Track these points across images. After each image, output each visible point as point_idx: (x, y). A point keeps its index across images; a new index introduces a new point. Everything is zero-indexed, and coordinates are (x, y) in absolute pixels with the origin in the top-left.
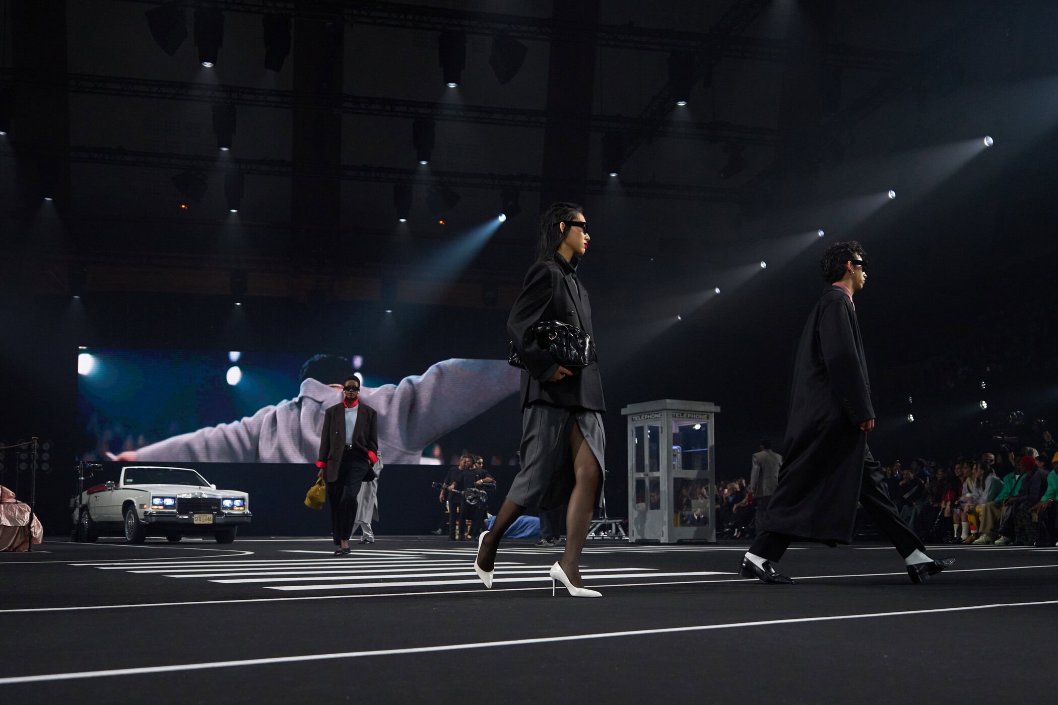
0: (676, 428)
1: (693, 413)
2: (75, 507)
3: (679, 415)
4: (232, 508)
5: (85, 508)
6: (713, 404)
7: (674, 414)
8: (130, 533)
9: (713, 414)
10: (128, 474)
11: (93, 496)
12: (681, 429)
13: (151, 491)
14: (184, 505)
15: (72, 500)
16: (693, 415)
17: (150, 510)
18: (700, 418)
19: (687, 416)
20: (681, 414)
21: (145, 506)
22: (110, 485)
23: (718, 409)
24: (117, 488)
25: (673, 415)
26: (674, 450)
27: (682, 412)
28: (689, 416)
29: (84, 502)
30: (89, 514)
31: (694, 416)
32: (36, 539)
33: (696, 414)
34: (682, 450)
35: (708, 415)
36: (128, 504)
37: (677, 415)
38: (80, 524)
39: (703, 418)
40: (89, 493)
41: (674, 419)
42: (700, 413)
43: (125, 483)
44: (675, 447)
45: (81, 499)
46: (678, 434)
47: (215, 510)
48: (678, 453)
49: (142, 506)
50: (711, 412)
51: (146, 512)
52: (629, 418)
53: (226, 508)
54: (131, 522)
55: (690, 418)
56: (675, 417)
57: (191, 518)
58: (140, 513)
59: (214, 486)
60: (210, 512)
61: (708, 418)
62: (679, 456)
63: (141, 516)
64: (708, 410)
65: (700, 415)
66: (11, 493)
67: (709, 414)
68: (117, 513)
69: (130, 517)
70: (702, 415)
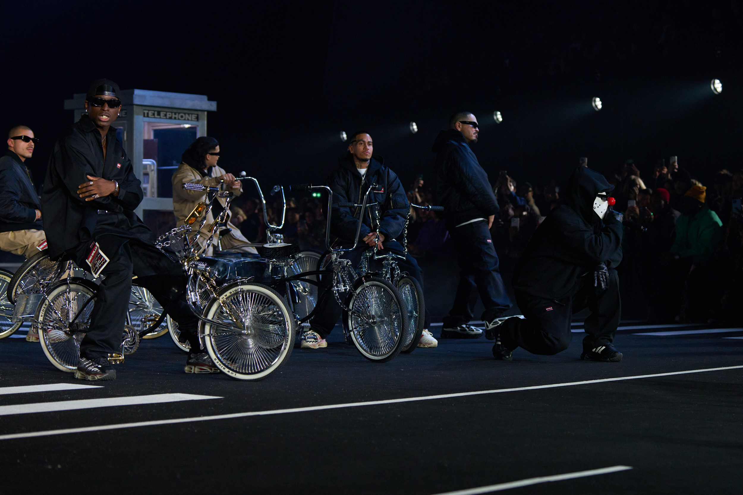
0: (149, 133)
1: (175, 111)
3: (154, 114)
6: (205, 98)
7: (146, 112)
9: (206, 113)
12: (158, 133)
16: (175, 114)
18: (185, 120)
19: (166, 115)
20: (156, 113)
23: (213, 106)
25: (144, 113)
26: (146, 166)
27: (159, 109)
28: (168, 116)
31: (177, 116)
33: (179, 113)
34: (159, 164)
35: (198, 115)
37: (150, 113)
39: (190, 118)
41: (146, 119)
42: (186, 111)
44: (146, 162)
46: (152, 140)
48: (152, 170)
50: (205, 111)
55: (171, 118)
56: (148, 116)
61: (197, 119)
62: (153, 176)
64: (198, 108)
65: (185, 114)
67: (200, 113)
70: (189, 114)
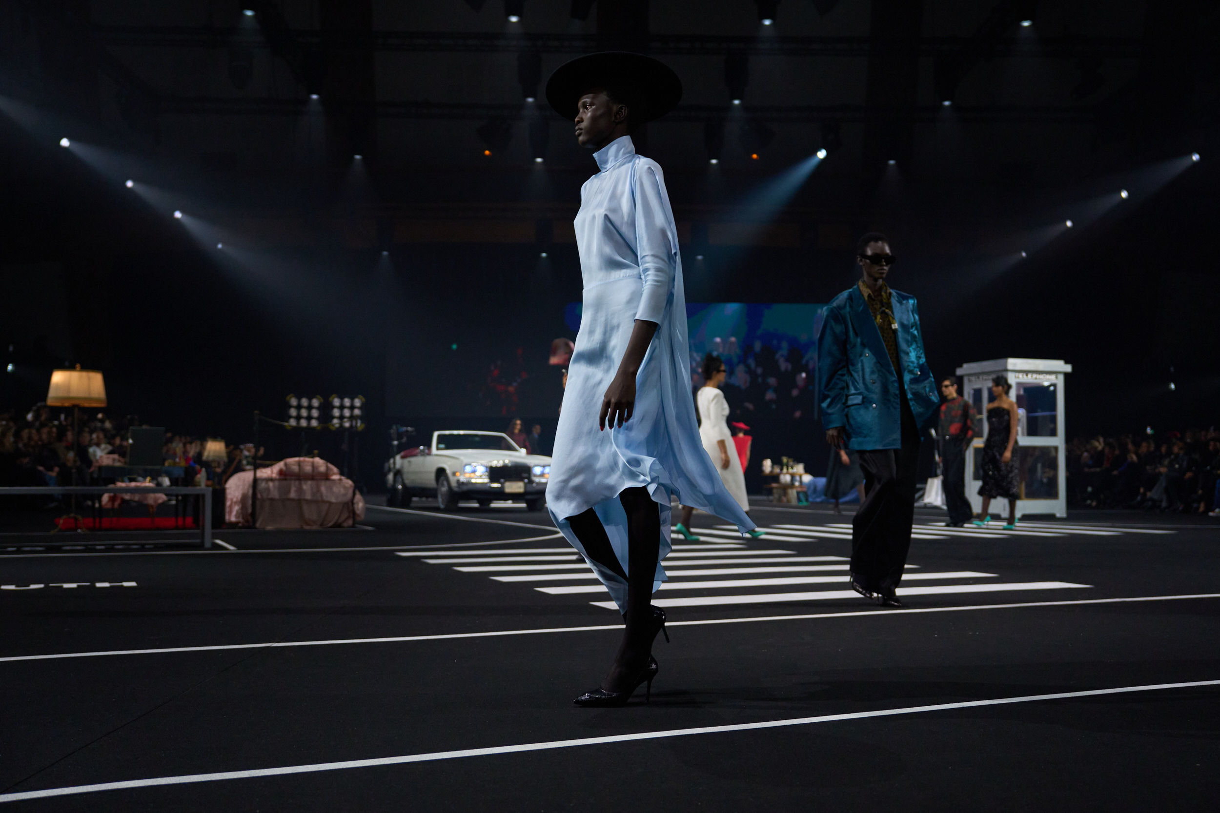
1: (1039, 373)
2: (390, 470)
4: (542, 475)
5: (398, 473)
6: (1063, 362)
8: (443, 500)
9: (1063, 373)
10: (441, 439)
11: (406, 461)
13: (462, 458)
14: (495, 473)
15: (386, 465)
16: (1039, 375)
17: (462, 479)
18: (1046, 378)
20: (1024, 375)
21: (458, 474)
22: (423, 451)
23: (1068, 368)
24: (429, 454)
27: (1026, 373)
29: (398, 466)
30: (403, 480)
32: (358, 515)
33: (1042, 375)
35: (1057, 375)
36: (441, 472)
37: (1020, 375)
38: (394, 488)
39: (1052, 377)
40: (403, 457)
42: (1047, 373)
43: (438, 449)
45: (394, 463)
46: (1022, 395)
47: (526, 478)
49: (454, 474)
50: (1061, 372)
51: (458, 481)
52: (966, 380)
53: (536, 476)
54: (444, 489)
57: (502, 488)
58: (453, 480)
59: (523, 451)
60: (521, 479)
61: (1057, 377)
63: (454, 484)
64: (1058, 370)
65: (1047, 375)
66: (335, 470)
67: (1058, 373)
68: (430, 480)
69: (443, 485)
70: (1050, 375)
